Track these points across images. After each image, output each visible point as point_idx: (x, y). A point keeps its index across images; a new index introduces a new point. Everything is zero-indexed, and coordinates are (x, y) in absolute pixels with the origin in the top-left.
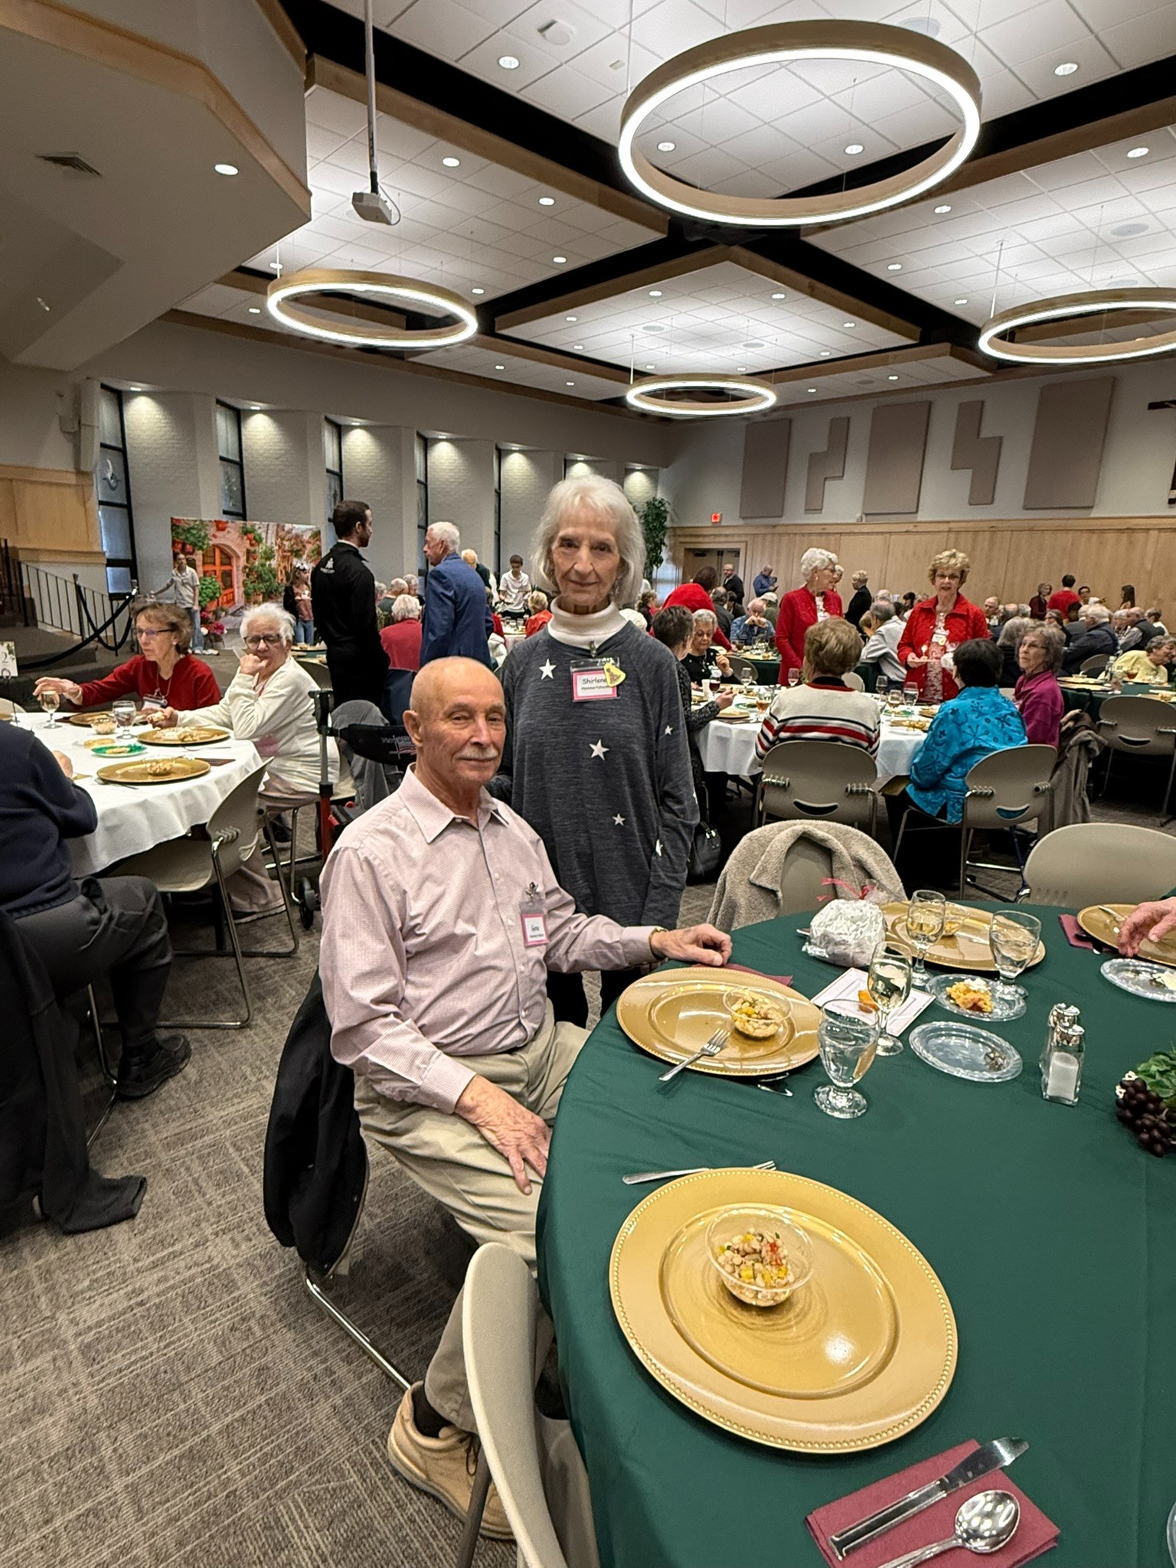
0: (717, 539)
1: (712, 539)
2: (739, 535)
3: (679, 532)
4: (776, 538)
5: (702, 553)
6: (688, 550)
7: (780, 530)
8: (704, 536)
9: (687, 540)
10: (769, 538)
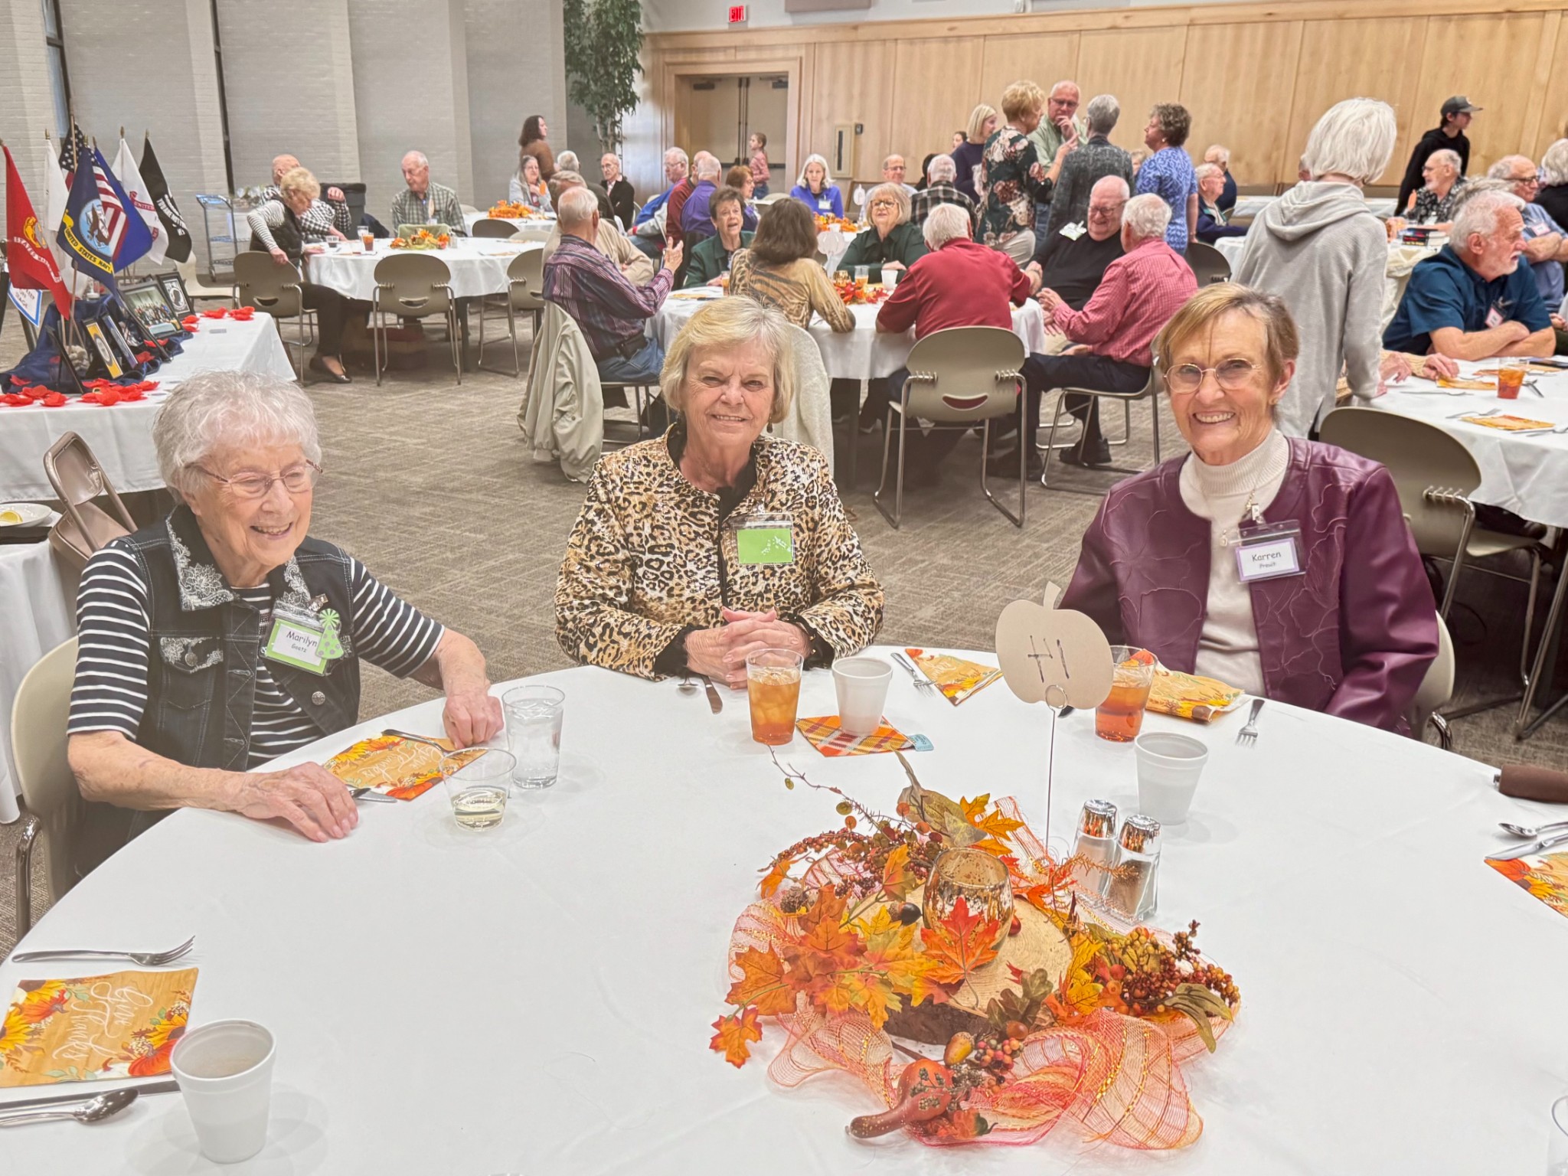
0: (740, 56)
1: (730, 55)
2: (786, 46)
3: (665, 45)
4: (859, 50)
5: (707, 83)
6: (682, 78)
7: (863, 34)
8: (713, 50)
9: (680, 58)
10: (844, 50)
